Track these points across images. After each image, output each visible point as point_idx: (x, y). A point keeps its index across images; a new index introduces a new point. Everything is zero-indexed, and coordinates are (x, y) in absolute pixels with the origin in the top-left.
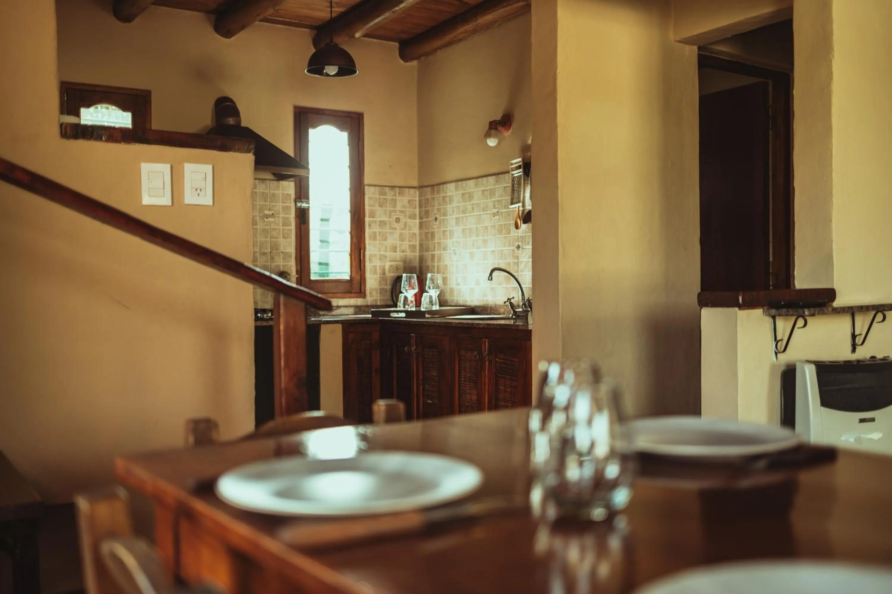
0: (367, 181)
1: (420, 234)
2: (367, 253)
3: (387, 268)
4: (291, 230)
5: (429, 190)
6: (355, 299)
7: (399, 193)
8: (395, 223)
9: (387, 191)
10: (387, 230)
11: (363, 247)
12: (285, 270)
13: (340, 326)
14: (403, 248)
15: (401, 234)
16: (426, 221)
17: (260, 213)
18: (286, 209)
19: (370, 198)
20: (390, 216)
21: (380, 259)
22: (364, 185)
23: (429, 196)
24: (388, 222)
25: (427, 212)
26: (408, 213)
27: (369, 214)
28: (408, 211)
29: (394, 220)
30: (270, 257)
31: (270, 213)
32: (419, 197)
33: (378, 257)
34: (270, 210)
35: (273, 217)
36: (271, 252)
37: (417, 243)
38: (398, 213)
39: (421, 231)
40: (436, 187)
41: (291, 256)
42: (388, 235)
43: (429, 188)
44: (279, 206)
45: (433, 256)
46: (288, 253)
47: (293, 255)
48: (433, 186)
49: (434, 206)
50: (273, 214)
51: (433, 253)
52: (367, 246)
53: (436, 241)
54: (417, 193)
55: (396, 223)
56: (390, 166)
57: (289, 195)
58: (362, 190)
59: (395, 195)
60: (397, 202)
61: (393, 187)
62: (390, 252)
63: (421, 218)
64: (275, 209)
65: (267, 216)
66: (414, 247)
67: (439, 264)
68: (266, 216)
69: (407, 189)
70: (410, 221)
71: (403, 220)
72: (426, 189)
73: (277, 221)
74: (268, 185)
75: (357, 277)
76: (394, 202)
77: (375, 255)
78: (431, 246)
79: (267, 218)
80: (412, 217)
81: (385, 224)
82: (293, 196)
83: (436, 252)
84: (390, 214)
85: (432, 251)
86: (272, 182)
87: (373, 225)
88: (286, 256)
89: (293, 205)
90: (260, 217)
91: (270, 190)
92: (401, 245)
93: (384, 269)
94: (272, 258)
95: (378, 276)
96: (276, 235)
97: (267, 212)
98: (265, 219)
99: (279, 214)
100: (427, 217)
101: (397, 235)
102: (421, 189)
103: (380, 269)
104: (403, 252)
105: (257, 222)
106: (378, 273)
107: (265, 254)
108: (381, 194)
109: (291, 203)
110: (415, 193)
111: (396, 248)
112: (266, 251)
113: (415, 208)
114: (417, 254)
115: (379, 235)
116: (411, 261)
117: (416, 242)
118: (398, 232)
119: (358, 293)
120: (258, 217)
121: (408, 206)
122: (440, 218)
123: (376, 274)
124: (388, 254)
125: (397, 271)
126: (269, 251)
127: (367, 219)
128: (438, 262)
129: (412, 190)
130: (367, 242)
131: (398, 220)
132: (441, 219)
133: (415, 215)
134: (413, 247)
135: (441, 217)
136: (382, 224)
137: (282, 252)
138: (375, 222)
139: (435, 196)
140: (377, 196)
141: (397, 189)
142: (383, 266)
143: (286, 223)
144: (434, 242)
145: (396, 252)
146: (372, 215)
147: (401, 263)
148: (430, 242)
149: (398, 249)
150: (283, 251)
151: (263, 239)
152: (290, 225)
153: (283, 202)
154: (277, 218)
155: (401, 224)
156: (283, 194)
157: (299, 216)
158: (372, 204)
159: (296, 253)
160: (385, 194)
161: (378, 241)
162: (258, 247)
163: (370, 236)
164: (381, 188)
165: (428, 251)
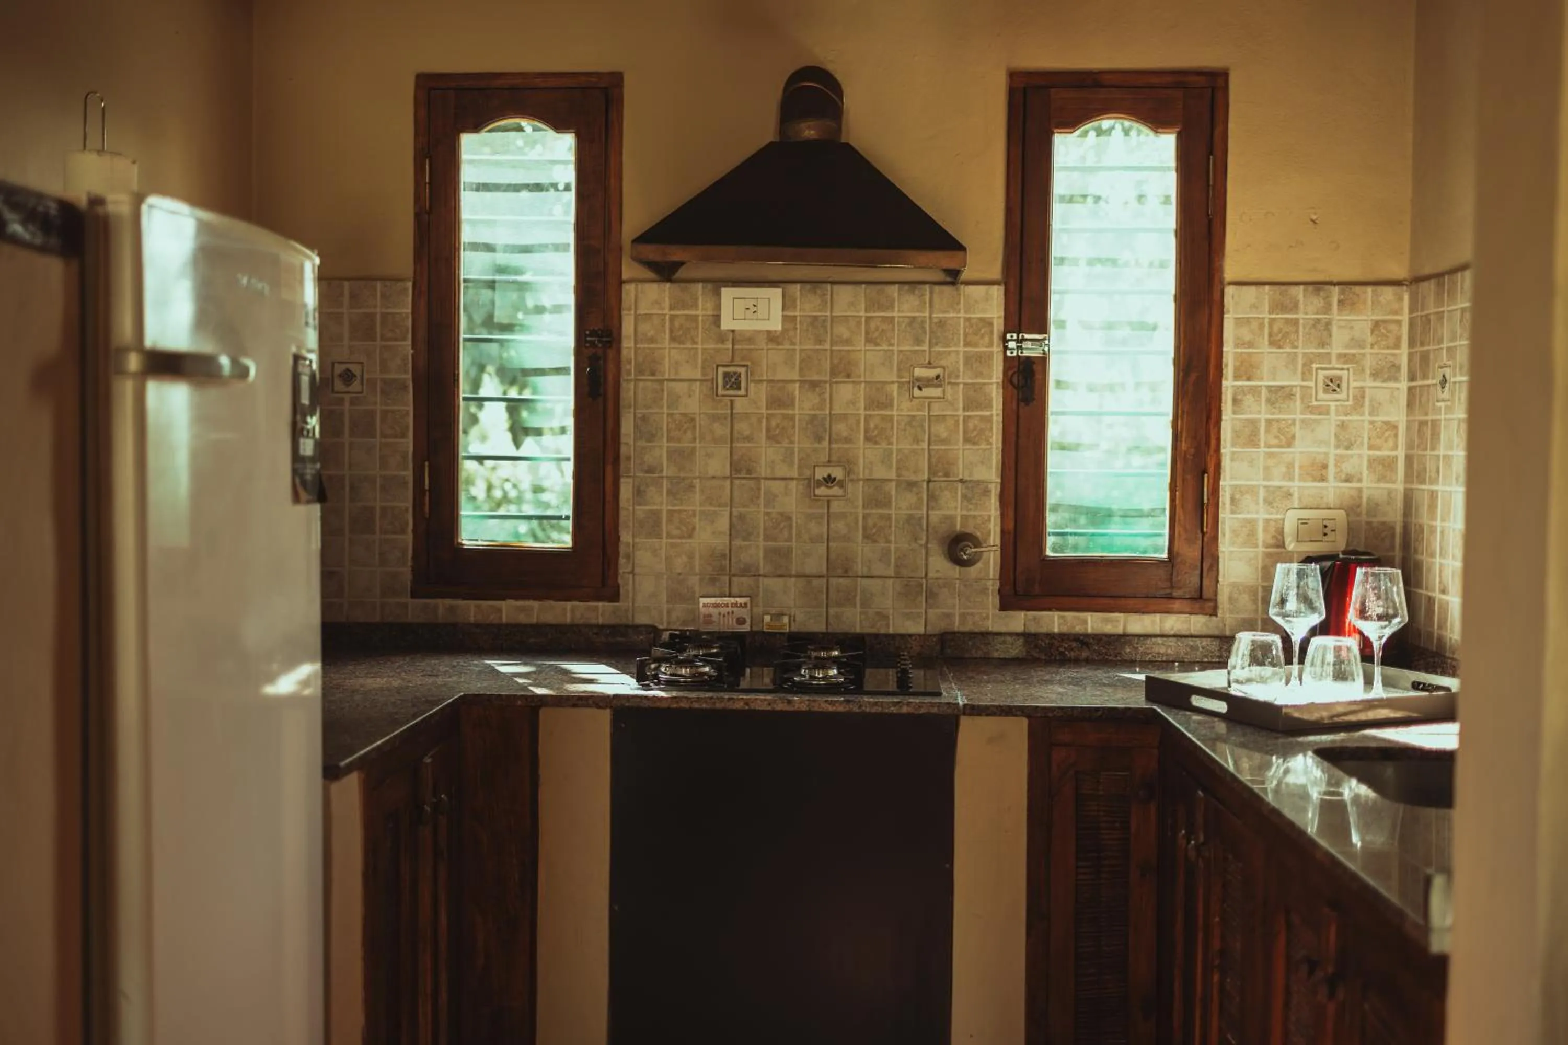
0: (1232, 268)
1: (1409, 424)
2: (1226, 483)
3: (1289, 527)
4: (989, 420)
5: (1429, 287)
6: (1183, 617)
7: (1340, 302)
8: (1321, 395)
9: (1301, 297)
10: (1296, 412)
11: (1211, 469)
12: (970, 530)
13: (1023, 723)
14: (1348, 468)
15: (1342, 426)
16: (1421, 386)
17: (900, 376)
18: (977, 361)
19: (1239, 322)
20: (1306, 373)
21: (1269, 502)
22: (1221, 281)
23: (1431, 310)
24: (1298, 392)
25: (1425, 358)
26: (1368, 363)
27: (1236, 369)
28: (1371, 357)
29: (1321, 385)
30: (928, 495)
31: (932, 373)
32: (1411, 311)
33: (1262, 493)
34: (930, 365)
35: (940, 386)
36: (929, 481)
37: (1401, 453)
38: (1335, 364)
39: (1411, 418)
40: (1446, 277)
41: (986, 492)
42: (1297, 430)
43: (1432, 284)
44: (957, 352)
45: (1433, 495)
46: (978, 482)
47: (995, 490)
48: (1439, 276)
49: (1440, 341)
50: (938, 377)
51: (1434, 487)
52: (1226, 462)
53: (1441, 451)
54: (1406, 297)
55: (1325, 392)
56: (1314, 221)
57: (989, 323)
58: (1216, 296)
59: (1327, 309)
60: (1334, 329)
61: (1318, 285)
62: (1302, 479)
63: (1412, 378)
64: (943, 363)
65: (921, 384)
66: (1388, 464)
67: (1444, 524)
68: (917, 384)
69: (1369, 290)
70: (1377, 389)
71: (1351, 382)
72: (1425, 285)
73: (949, 396)
74: (927, 298)
75: (1191, 553)
76: (1323, 331)
77: (1252, 490)
78: (1430, 465)
79: (920, 388)
80: (1386, 372)
81: (1290, 396)
82: (998, 325)
83: (1439, 487)
84: (1307, 365)
85: (1431, 483)
86: (937, 288)
87: (1249, 400)
88: (974, 489)
89: (997, 349)
90: (901, 384)
91: (931, 313)
92: (1340, 459)
93: (1281, 532)
94: (932, 498)
95: (1261, 549)
96: (944, 435)
97: (919, 372)
98: (917, 392)
99: (957, 377)
100: (1425, 377)
101: (1328, 428)
102: (1414, 287)
103: (1265, 530)
104: (1348, 480)
105: (892, 400)
106: (1260, 543)
107: (911, 485)
108: (1277, 306)
109: (991, 344)
110: (1401, 299)
111: (1325, 467)
112: (913, 478)
113: (1397, 346)
114: (1399, 486)
115: (1267, 431)
116: (1374, 508)
117: (1395, 447)
118: (1334, 418)
119: (1192, 599)
120: (895, 387)
121: (1370, 339)
122: (1453, 380)
123: (1256, 546)
124: (1295, 485)
125: (1325, 538)
126: (926, 477)
127: (1228, 383)
128: (1443, 520)
129: (1388, 293)
130: (1227, 450)
131: (1333, 384)
132: (1455, 383)
133: (1396, 367)
134: (1384, 467)
135: (1455, 376)
136: (1280, 395)
137: (961, 481)
138: (1255, 391)
139: (1445, 309)
140: (1267, 316)
141: (1336, 290)
142: (1276, 521)
143: (975, 400)
144: (1436, 453)
145: (1323, 479)
146: (1246, 370)
147: (1340, 515)
148: (1428, 452)
149: (1332, 470)
150: (967, 478)
151: (906, 446)
152: (989, 406)
153: (967, 344)
154: (949, 389)
155: (1343, 396)
156: (968, 320)
157: (1015, 380)
158: (1247, 338)
159: (1003, 484)
160: (1295, 308)
161: (1262, 450)
162: (894, 470)
163: (1237, 434)
164: (1276, 288)
165: (1423, 482)
